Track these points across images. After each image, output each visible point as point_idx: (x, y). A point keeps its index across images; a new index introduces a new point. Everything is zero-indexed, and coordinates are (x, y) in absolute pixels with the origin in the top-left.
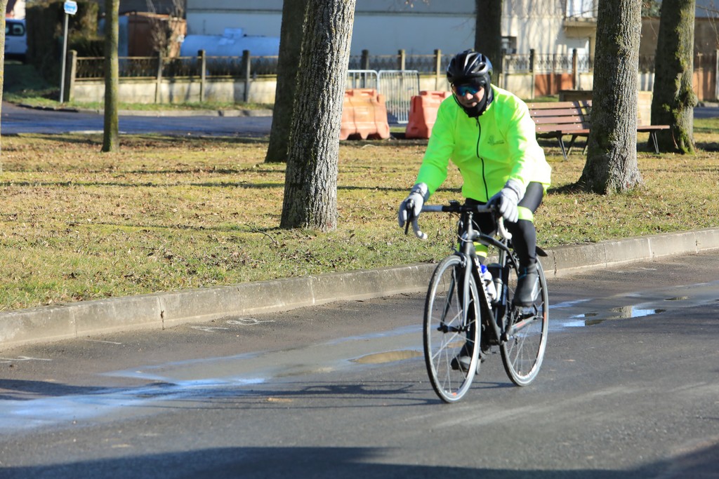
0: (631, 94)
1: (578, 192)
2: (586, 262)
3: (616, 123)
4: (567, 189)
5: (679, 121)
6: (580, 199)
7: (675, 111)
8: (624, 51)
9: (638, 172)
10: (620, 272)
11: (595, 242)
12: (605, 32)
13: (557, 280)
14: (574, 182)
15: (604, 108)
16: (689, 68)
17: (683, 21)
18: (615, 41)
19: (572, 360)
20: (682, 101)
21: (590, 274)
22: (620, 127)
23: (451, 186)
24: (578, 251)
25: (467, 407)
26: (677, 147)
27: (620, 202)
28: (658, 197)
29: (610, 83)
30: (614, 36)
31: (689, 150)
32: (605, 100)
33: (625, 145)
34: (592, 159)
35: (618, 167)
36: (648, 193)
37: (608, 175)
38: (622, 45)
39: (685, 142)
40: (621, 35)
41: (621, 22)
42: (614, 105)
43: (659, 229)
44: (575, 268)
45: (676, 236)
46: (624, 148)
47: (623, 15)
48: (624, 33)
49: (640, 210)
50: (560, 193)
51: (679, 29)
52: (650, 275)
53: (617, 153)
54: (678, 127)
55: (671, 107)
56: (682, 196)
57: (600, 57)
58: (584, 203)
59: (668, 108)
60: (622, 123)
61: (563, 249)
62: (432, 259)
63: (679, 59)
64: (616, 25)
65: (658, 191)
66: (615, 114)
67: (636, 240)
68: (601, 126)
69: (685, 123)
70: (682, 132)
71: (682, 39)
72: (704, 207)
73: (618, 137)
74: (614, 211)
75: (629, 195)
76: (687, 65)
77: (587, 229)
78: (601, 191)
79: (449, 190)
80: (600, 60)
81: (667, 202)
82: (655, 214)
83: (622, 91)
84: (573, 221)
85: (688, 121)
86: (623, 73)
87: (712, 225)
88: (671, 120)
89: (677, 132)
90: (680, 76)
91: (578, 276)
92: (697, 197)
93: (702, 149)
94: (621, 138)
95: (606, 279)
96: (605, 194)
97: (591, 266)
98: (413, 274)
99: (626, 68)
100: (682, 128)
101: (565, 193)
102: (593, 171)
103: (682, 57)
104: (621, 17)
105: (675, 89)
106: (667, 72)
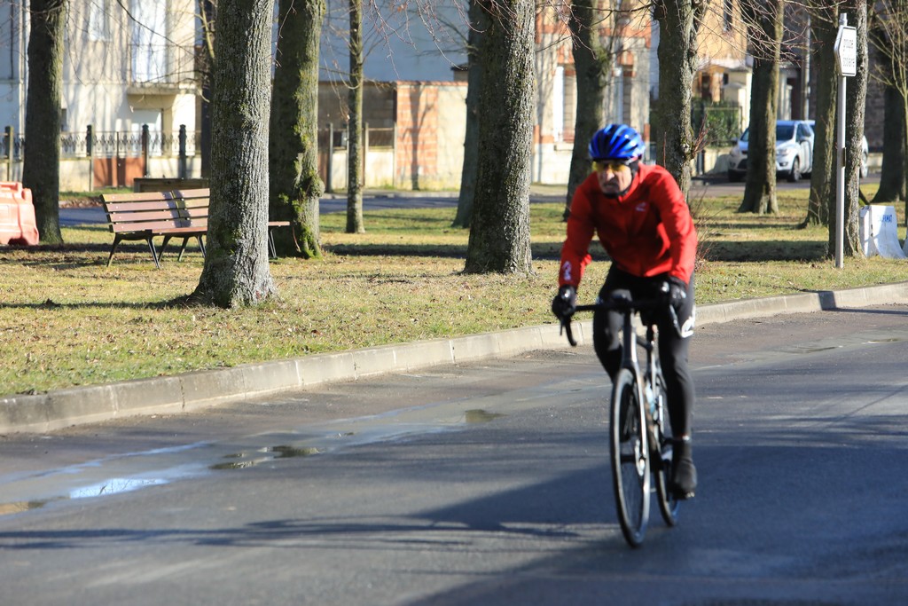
1: (194, 306)
2: (221, 391)
3: (242, 216)
4: (181, 302)
5: (300, 212)
6: (199, 314)
7: (295, 203)
8: (250, 123)
9: (270, 279)
10: (264, 404)
11: (230, 366)
12: (225, 98)
13: (187, 415)
14: (189, 293)
15: (226, 196)
16: (313, 146)
17: (304, 85)
18: (239, 110)
19: (232, 508)
20: (305, 189)
21: (226, 407)
22: (247, 221)
23: (29, 301)
24: (211, 378)
25: (120, 564)
26: (299, 250)
27: (250, 318)
28: (297, 311)
29: (233, 164)
30: (237, 103)
31: (315, 253)
32: (227, 186)
33: (254, 244)
34: (210, 262)
35: (245, 273)
36: (284, 306)
37: (232, 284)
38: (248, 115)
39: (309, 242)
40: (246, 103)
41: (245, 86)
42: (238, 192)
43: (307, 349)
44: (207, 399)
45: (330, 358)
46: (253, 248)
47: (247, 77)
48: (250, 100)
49: (279, 327)
50: (171, 307)
51: (299, 96)
52: (302, 407)
53: (244, 254)
54: (300, 224)
55: (289, 197)
56: (328, 309)
57: (219, 131)
58: (205, 320)
59: (286, 198)
60: (250, 215)
61: (192, 376)
62: (33, 390)
63: (299, 134)
64: (239, 90)
65: (296, 302)
66: (240, 205)
67: (281, 363)
68: (222, 220)
69: (308, 219)
70: (305, 230)
71: (302, 107)
72: (358, 321)
73: (245, 234)
74: (244, 328)
75: (260, 309)
76: (309, 143)
77: (216, 350)
78: (225, 303)
79: (28, 306)
80: (219, 134)
81: (309, 318)
82: (298, 332)
83: (248, 175)
84: (195, 342)
85: (312, 215)
86: (250, 151)
87: (372, 344)
88: (291, 214)
89: (299, 230)
90: (300, 157)
91: (211, 411)
92: (346, 309)
93: (331, 251)
94: (249, 235)
95: (248, 413)
96: (230, 307)
97: (227, 397)
98: (10, 409)
99: (254, 145)
100: (305, 225)
101: (179, 307)
102: (213, 278)
103: (303, 132)
104: (245, 80)
105: (295, 173)
106: (283, 151)
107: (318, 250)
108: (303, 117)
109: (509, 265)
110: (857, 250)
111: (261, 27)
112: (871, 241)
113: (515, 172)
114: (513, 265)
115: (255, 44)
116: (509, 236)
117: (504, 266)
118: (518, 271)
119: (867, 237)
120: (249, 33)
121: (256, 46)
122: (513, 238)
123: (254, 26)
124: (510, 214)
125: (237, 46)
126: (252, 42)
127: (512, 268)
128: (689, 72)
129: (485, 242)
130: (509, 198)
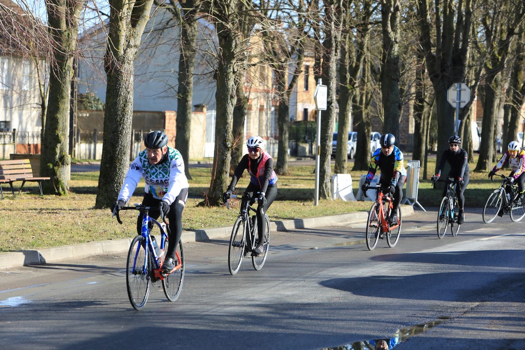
5: (58, 173)
7: (56, 168)
16: (65, 140)
17: (61, 110)
20: (60, 162)
26: (57, 191)
31: (64, 193)
39: (62, 188)
51: (59, 116)
54: (58, 178)
55: (53, 165)
59: (51, 166)
63: (58, 135)
69: (62, 176)
70: (60, 182)
71: (60, 122)
76: (63, 139)
85: (66, 175)
88: (53, 173)
89: (57, 182)
90: (59, 145)
93: (74, 192)
100: (60, 179)
103: (60, 133)
105: (56, 154)
106: (51, 143)
107: (67, 191)
108: (60, 126)
110: (328, 196)
112: (338, 193)
113: (121, 156)
116: (117, 189)
119: (335, 191)
124: (118, 178)
128: (231, 106)
129: (105, 192)
130: (118, 170)
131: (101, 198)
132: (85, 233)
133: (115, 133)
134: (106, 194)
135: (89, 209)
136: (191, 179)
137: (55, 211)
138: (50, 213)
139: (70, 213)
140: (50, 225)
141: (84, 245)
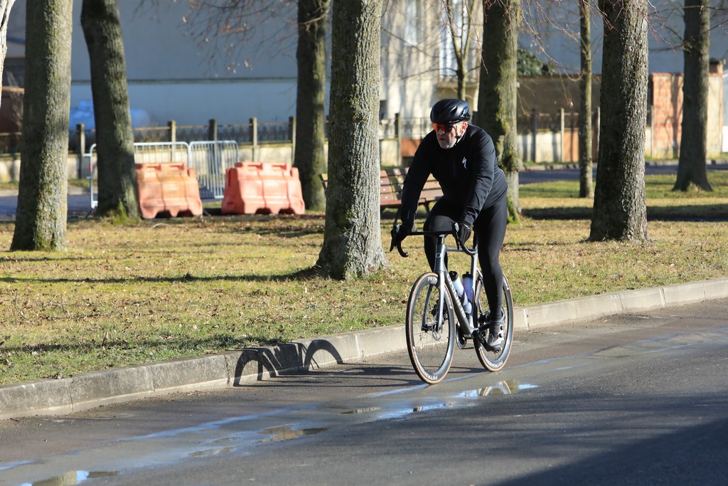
0: (371, 164)
1: (312, 278)
3: (355, 198)
4: (301, 275)
6: (313, 286)
8: (360, 115)
9: (382, 253)
12: (338, 94)
14: (310, 267)
15: (341, 181)
16: (512, 129)
17: (503, 78)
18: (350, 103)
20: (505, 166)
22: (359, 202)
27: (357, 289)
29: (346, 152)
30: (349, 98)
32: (342, 172)
33: (365, 222)
34: (328, 239)
35: (358, 248)
36: (393, 277)
37: (346, 259)
38: (358, 108)
40: (357, 97)
41: (356, 82)
42: (351, 177)
46: (365, 226)
47: (358, 74)
48: (360, 94)
50: (292, 280)
51: (500, 88)
53: (357, 232)
57: (334, 123)
58: (315, 292)
60: (362, 197)
63: (500, 120)
64: (351, 86)
65: (406, 274)
66: (353, 188)
68: (338, 201)
71: (503, 98)
73: (357, 213)
75: (371, 280)
76: (509, 127)
78: (338, 275)
80: (334, 126)
82: (390, 303)
83: (360, 161)
85: (512, 187)
86: (361, 140)
90: (502, 139)
93: (529, 217)
94: (361, 215)
96: (344, 279)
99: (364, 135)
101: (299, 279)
102: (330, 253)
103: (503, 118)
104: (356, 77)
107: (517, 216)
108: (503, 106)
109: (626, 234)
111: (369, 30)
113: (631, 152)
114: (630, 234)
115: (364, 45)
116: (626, 208)
117: (622, 235)
118: (635, 238)
120: (359, 36)
121: (366, 46)
122: (630, 210)
123: (363, 29)
124: (627, 189)
125: (348, 48)
126: (361, 43)
127: (629, 236)
129: (606, 213)
130: (626, 175)
131: (599, 224)
132: (587, 280)
133: (620, 115)
134: (608, 216)
135: (582, 242)
136: (711, 190)
137: (526, 247)
138: (519, 250)
139: (551, 250)
140: (527, 269)
141: (592, 299)
